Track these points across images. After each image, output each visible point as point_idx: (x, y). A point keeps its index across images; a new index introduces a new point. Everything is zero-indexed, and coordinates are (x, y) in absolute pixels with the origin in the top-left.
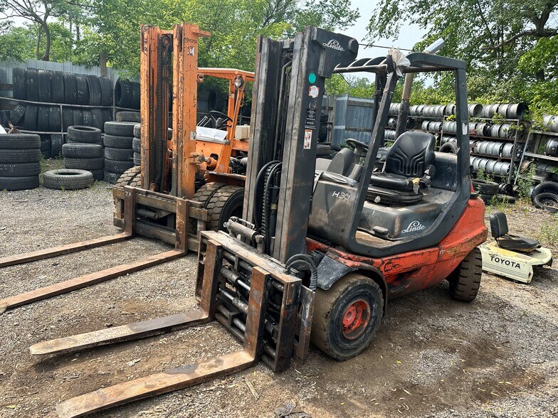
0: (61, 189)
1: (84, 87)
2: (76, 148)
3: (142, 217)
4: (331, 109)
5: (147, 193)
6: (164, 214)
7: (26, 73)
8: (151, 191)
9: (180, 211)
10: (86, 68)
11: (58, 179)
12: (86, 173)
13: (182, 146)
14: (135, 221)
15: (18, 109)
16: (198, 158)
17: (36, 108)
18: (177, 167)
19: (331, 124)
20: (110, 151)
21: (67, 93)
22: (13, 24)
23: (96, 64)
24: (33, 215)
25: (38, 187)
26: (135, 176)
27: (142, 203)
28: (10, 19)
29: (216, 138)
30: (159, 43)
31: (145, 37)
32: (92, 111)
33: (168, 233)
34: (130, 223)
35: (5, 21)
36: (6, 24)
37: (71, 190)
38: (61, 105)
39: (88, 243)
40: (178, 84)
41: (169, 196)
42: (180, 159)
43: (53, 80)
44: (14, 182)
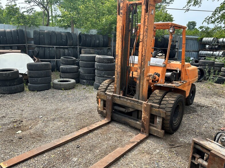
0: (62, 89)
1: (65, 38)
2: (67, 68)
3: (115, 110)
4: (177, 41)
5: (120, 97)
6: (131, 110)
7: (39, 32)
8: (121, 96)
9: (145, 110)
10: (65, 29)
11: (60, 85)
12: (73, 81)
13: (144, 70)
14: (112, 112)
15: (36, 49)
16: (151, 77)
17: (44, 49)
18: (140, 82)
19: (177, 49)
20: (83, 69)
21: (57, 41)
22: (34, 9)
23: (69, 26)
24: (54, 107)
25: (50, 88)
26: (108, 86)
27: (117, 103)
28: (33, 7)
29: (157, 63)
30: (127, 9)
31: (121, 6)
32: (69, 49)
33: (135, 122)
34: (109, 114)
35: (30, 8)
36: (31, 9)
37: (67, 89)
38: (55, 46)
39: (91, 128)
40: (144, 33)
41: (133, 99)
42: (142, 78)
43: (51, 35)
44: (40, 87)
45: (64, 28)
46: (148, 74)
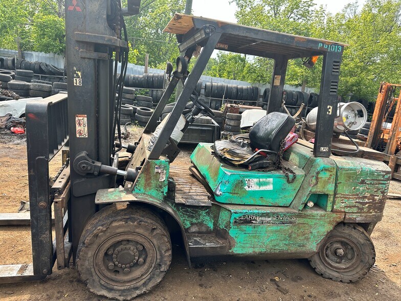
45: (294, 87)
46: (398, 137)
